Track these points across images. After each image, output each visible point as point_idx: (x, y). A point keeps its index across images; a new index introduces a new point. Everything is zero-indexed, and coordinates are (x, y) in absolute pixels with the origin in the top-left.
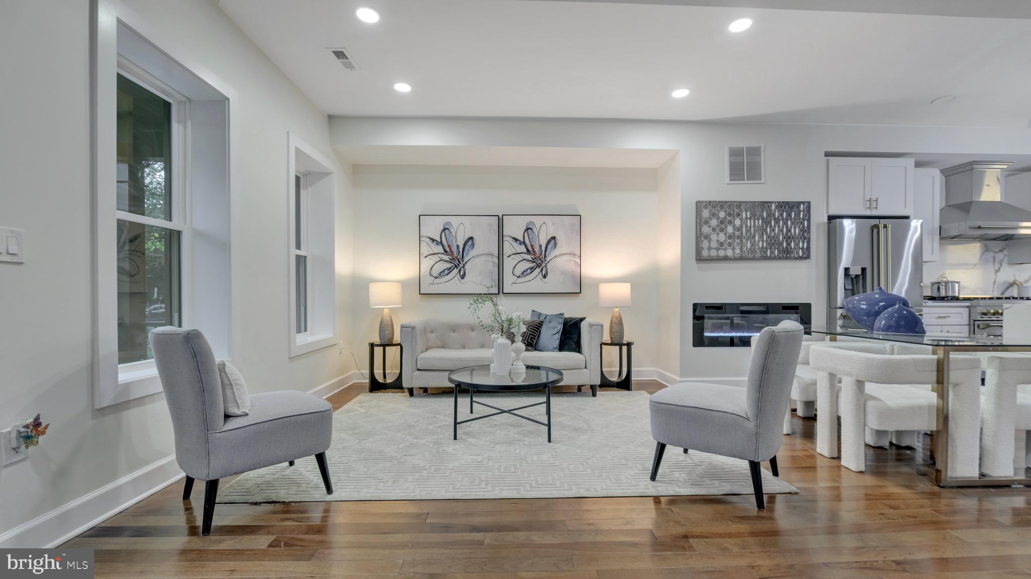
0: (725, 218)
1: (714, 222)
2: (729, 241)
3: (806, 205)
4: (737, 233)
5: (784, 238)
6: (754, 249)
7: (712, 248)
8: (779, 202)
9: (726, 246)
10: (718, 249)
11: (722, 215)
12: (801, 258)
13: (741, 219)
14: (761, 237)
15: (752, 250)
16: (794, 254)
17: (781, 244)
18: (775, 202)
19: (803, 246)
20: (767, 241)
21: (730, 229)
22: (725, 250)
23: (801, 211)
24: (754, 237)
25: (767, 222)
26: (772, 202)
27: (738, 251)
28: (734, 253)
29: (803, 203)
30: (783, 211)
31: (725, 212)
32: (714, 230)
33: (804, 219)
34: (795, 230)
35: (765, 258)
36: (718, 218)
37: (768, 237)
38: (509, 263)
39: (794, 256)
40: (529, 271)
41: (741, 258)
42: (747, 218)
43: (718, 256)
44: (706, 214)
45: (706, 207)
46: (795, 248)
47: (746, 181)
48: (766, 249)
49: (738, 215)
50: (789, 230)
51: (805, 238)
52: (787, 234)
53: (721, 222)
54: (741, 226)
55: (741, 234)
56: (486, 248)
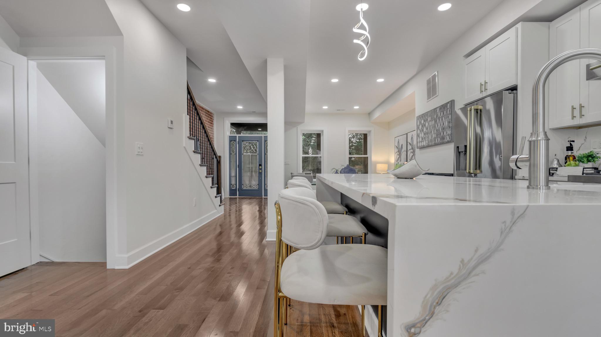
1: (420, 127)
2: (425, 136)
3: (450, 103)
5: (442, 130)
6: (432, 139)
7: (420, 141)
8: (440, 106)
9: (424, 139)
10: (422, 142)
11: (423, 122)
12: (448, 142)
13: (428, 122)
14: (434, 131)
15: (431, 141)
17: (441, 134)
19: (449, 133)
20: (436, 133)
21: (425, 130)
22: (424, 141)
23: (448, 109)
24: (432, 132)
25: (436, 121)
26: (437, 108)
27: (427, 142)
29: (448, 102)
30: (441, 112)
31: (423, 119)
32: (421, 131)
33: (449, 114)
34: (446, 123)
35: (436, 145)
36: (422, 124)
37: (436, 131)
38: (409, 153)
40: (412, 157)
41: (428, 146)
42: (429, 121)
43: (422, 145)
45: (418, 119)
46: (446, 135)
47: (432, 98)
48: (436, 138)
49: (427, 120)
50: (443, 124)
51: (450, 127)
52: (443, 126)
53: (422, 126)
54: (428, 127)
55: (428, 131)
56: (404, 148)
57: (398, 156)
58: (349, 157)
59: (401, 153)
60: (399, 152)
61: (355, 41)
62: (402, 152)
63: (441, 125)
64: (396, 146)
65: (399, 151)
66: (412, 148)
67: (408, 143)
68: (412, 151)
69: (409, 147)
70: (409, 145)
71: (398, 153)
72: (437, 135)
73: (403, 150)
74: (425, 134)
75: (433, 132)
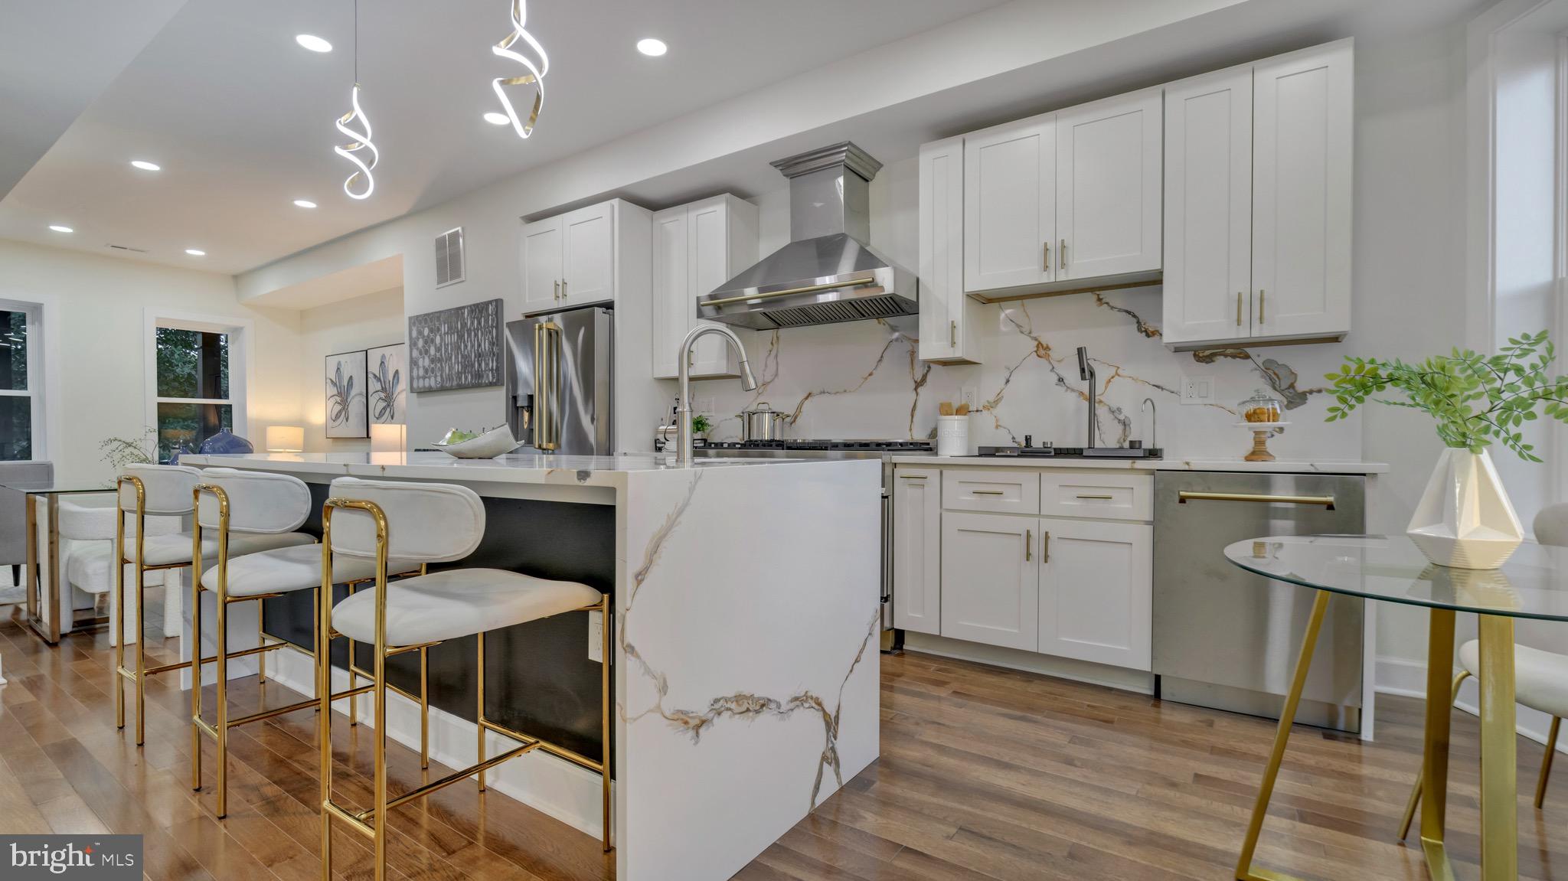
0: (428, 336)
1: (421, 343)
2: (432, 366)
3: (494, 304)
4: (438, 355)
5: (475, 357)
6: (451, 375)
7: (420, 378)
8: (470, 306)
9: (430, 373)
10: (424, 378)
11: (426, 332)
12: (491, 385)
13: (440, 336)
14: (457, 358)
15: (450, 378)
16: (485, 380)
17: (473, 366)
18: (468, 306)
19: (492, 366)
20: (461, 362)
21: (432, 351)
22: (429, 378)
23: (489, 315)
24: (451, 358)
25: (461, 337)
26: (464, 308)
27: (439, 379)
28: (436, 381)
29: (490, 302)
30: (474, 318)
31: (428, 327)
32: (421, 353)
33: (492, 327)
34: (485, 344)
35: (461, 387)
36: (424, 336)
37: (462, 357)
38: (372, 401)
39: (485, 382)
40: (383, 411)
41: (443, 389)
42: (445, 334)
43: (424, 387)
44: (414, 334)
45: (414, 324)
46: (486, 370)
47: (449, 283)
48: (461, 373)
49: (439, 330)
50: (479, 345)
51: (494, 355)
52: (478, 350)
53: (426, 342)
54: (441, 345)
55: (441, 355)
56: (358, 387)
57: (338, 408)
58: (158, 403)
59: (349, 400)
60: (343, 394)
61: (338, 150)
62: (351, 397)
63: (473, 346)
64: (329, 381)
65: (339, 394)
66: (384, 390)
67: (370, 375)
68: (383, 395)
69: (374, 386)
70: (375, 380)
71: (338, 399)
72: (465, 367)
73: (353, 392)
74: (432, 361)
75: (455, 356)
